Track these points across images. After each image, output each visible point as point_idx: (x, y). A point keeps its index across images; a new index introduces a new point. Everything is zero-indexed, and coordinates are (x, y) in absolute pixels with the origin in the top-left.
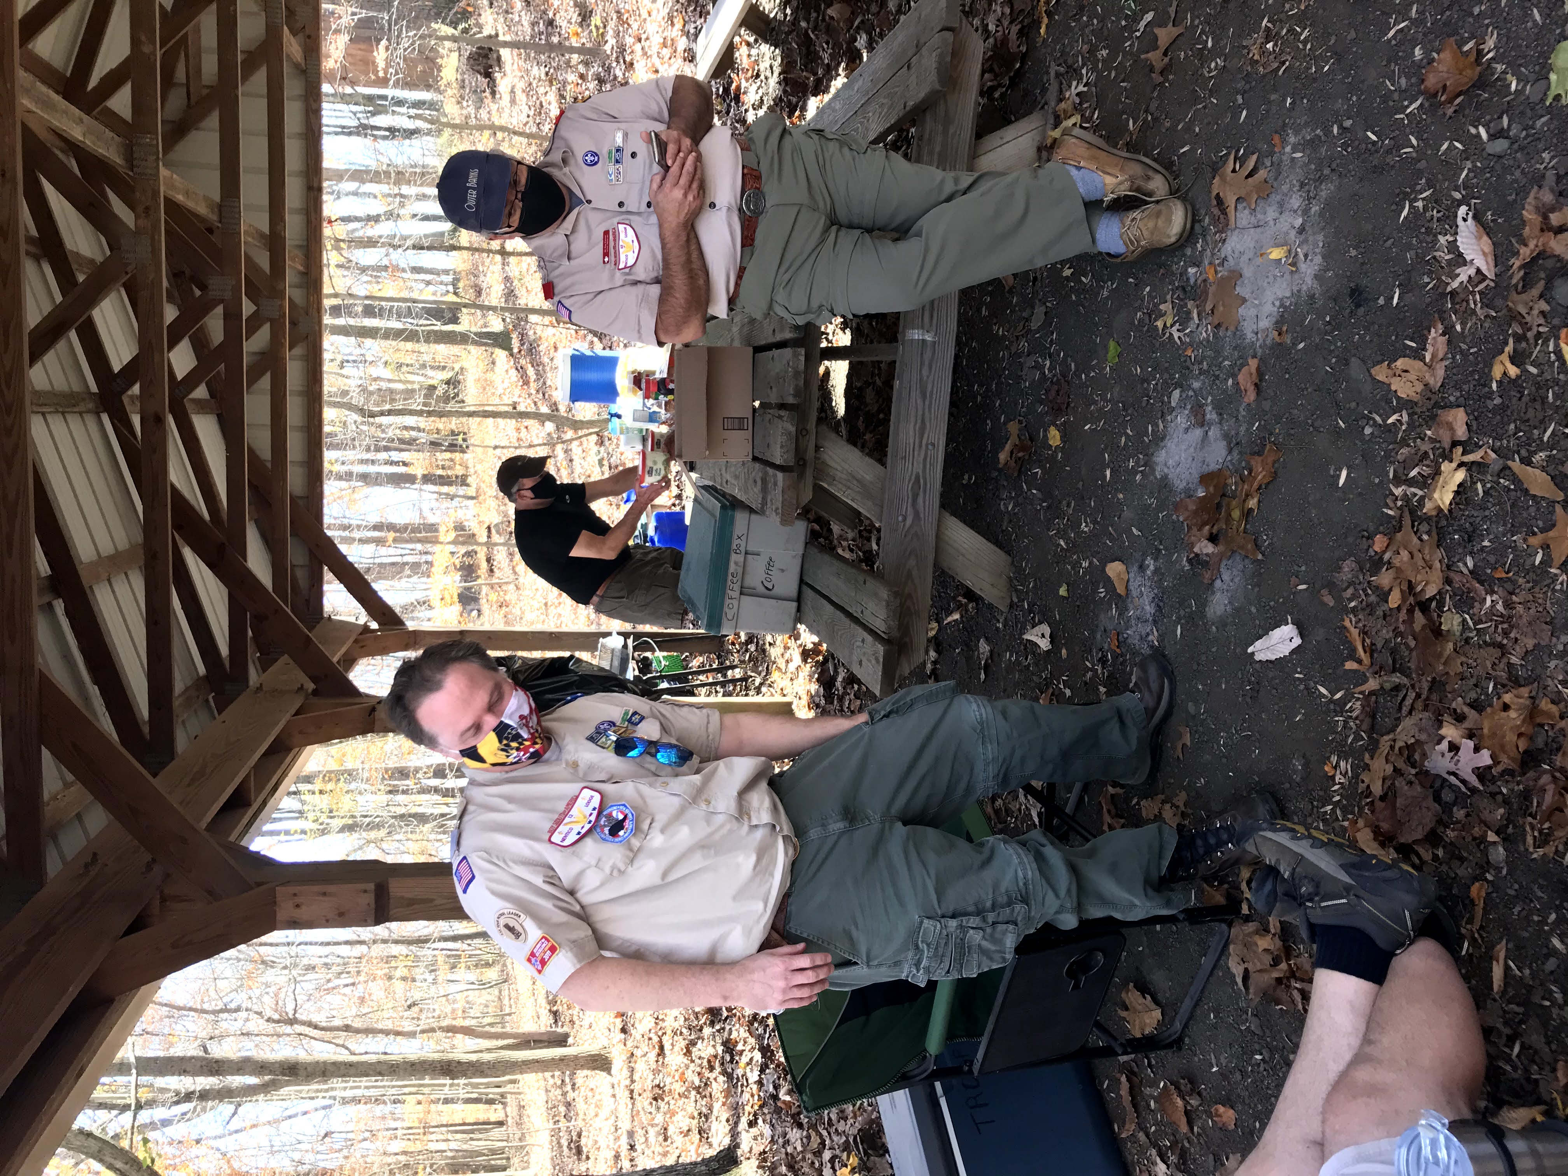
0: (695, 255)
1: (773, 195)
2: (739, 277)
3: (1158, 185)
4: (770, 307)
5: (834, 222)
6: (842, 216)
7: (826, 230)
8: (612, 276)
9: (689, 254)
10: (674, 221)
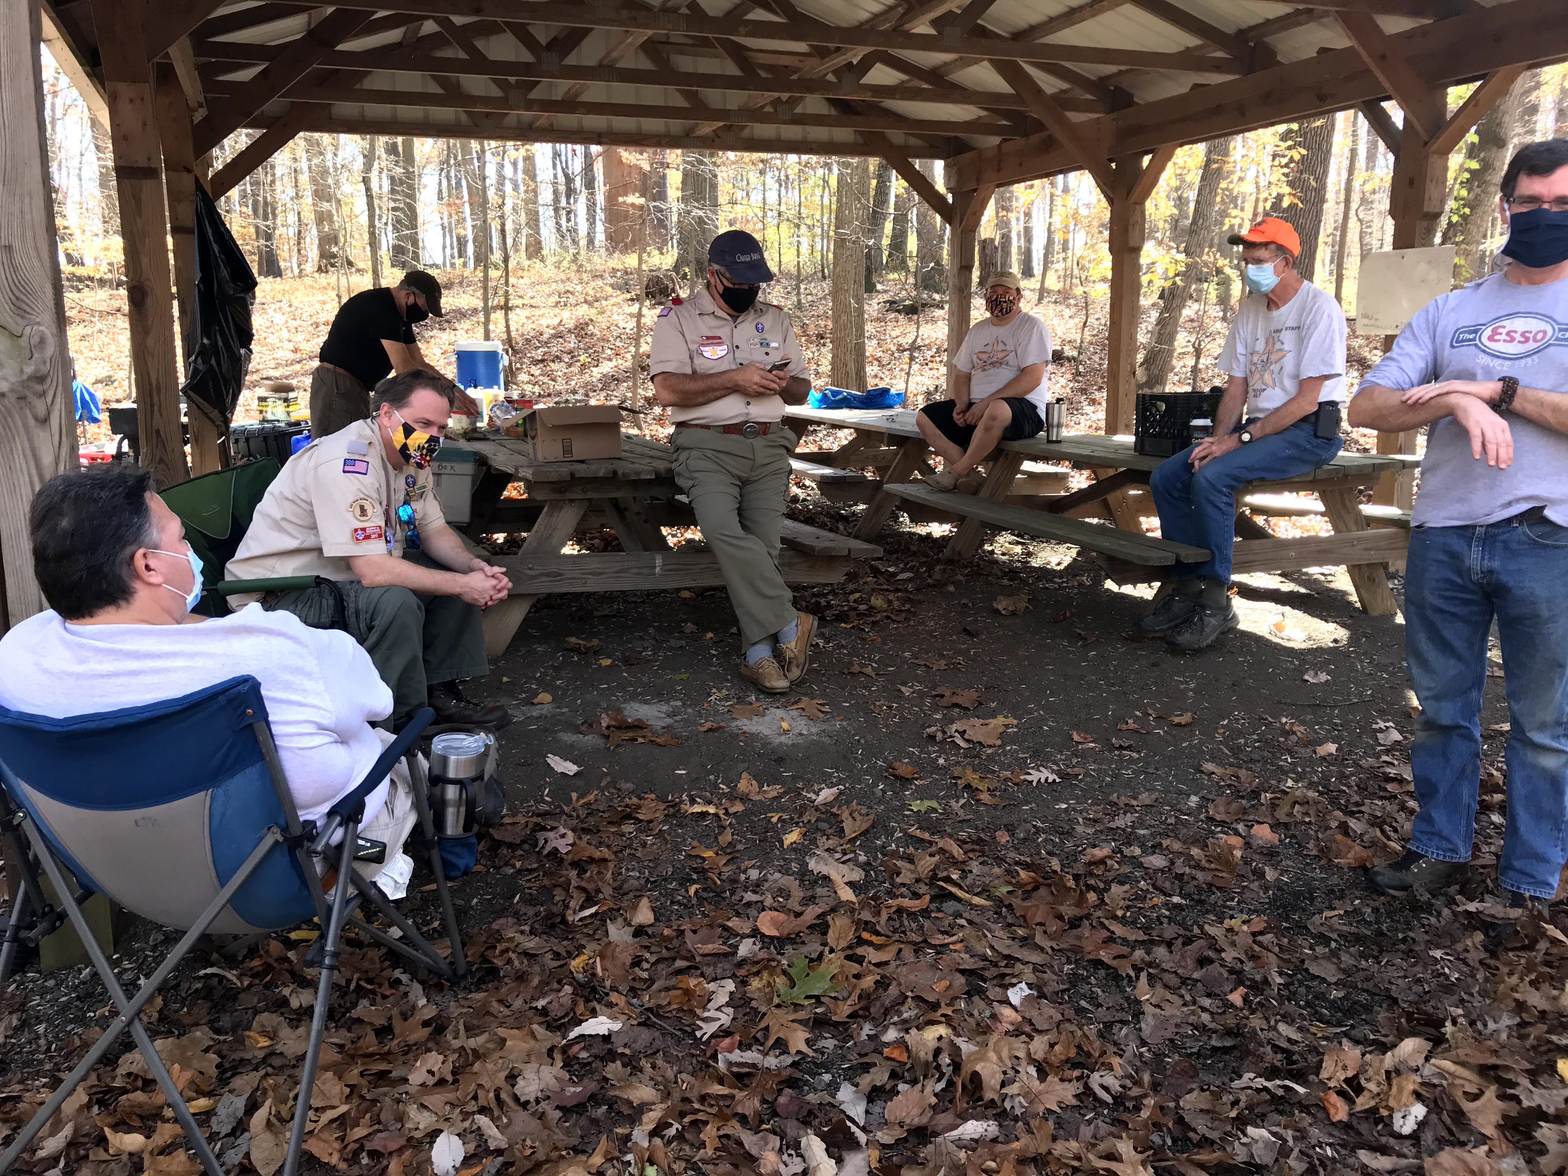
0: (718, 394)
1: (758, 442)
2: (702, 426)
3: (795, 673)
4: (685, 449)
5: (744, 483)
6: (749, 488)
7: (739, 478)
8: (694, 342)
9: (718, 389)
10: (740, 378)
